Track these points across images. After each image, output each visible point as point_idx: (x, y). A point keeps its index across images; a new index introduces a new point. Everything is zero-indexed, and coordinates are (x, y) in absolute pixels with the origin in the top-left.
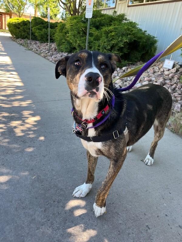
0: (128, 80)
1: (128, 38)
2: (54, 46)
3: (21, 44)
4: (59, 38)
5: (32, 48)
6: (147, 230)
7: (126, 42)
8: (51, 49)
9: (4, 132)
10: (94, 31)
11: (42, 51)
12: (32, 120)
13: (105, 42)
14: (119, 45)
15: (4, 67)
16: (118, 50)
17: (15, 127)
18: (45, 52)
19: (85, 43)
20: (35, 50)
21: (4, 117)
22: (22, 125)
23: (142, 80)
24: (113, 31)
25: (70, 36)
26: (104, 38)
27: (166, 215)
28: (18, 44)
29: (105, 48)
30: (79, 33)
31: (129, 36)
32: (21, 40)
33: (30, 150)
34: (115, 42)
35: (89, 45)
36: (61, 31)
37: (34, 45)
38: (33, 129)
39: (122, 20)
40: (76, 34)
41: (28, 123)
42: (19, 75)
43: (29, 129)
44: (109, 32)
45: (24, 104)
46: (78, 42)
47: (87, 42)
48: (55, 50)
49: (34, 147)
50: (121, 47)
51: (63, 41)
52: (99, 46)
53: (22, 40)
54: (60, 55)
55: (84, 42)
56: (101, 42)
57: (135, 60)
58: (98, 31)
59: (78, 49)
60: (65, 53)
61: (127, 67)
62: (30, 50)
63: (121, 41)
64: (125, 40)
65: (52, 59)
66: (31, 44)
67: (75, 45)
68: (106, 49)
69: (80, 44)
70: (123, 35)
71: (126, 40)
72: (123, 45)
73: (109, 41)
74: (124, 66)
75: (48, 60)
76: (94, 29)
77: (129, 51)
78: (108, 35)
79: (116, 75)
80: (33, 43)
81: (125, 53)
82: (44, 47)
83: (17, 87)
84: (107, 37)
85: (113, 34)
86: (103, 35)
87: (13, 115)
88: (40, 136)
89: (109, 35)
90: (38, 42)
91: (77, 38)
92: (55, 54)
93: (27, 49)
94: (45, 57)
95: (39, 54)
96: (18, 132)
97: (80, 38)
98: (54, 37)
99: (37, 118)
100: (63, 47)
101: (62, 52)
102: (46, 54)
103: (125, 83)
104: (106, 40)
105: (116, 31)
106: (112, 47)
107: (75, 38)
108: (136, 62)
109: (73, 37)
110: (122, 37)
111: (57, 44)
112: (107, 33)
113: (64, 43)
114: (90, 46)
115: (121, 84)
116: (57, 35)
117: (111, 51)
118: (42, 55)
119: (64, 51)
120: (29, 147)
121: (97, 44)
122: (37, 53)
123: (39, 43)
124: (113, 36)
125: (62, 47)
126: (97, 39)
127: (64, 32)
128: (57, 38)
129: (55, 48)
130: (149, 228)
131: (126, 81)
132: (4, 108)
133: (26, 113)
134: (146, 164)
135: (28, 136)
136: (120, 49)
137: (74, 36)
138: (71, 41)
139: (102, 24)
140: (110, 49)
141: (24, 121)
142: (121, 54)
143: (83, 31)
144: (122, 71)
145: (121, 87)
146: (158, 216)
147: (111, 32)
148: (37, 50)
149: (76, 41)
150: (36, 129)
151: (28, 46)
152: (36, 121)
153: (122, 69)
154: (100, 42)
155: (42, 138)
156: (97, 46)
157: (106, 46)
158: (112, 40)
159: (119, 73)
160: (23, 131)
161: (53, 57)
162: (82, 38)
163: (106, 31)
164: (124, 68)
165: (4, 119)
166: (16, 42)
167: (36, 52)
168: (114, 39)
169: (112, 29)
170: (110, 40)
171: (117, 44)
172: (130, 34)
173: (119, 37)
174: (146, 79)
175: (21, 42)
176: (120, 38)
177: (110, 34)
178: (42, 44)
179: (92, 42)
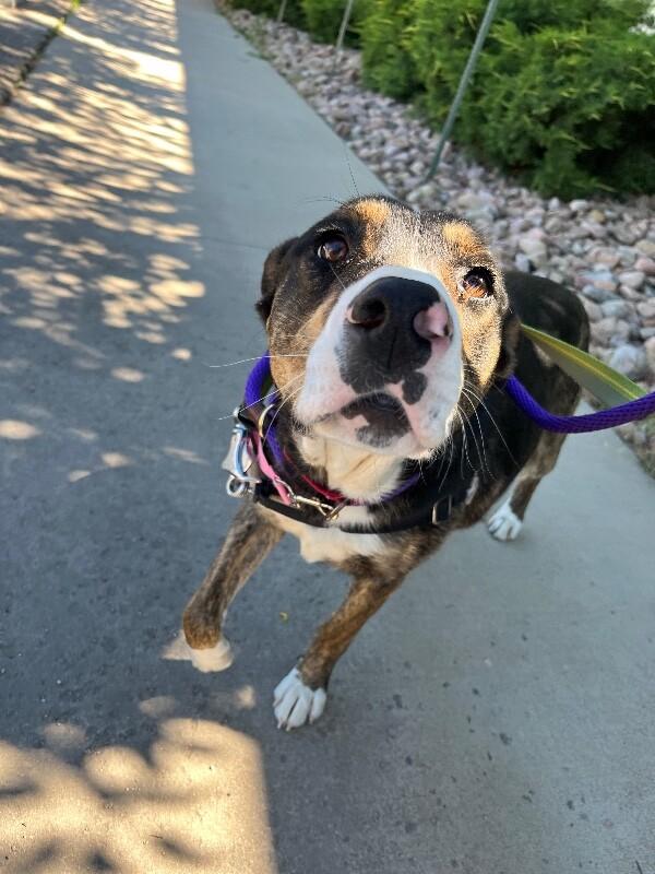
0: (572, 252)
1: (626, 94)
2: (354, 61)
3: (242, 32)
4: (378, 34)
5: (276, 53)
6: (390, 708)
7: (615, 105)
8: (342, 73)
9: (71, 300)
10: (507, 37)
11: (305, 73)
12: (174, 290)
13: (533, 87)
14: (585, 110)
15: (150, 96)
16: (577, 128)
17: (112, 297)
18: (316, 76)
19: (461, 73)
20: (284, 61)
21: (87, 255)
22: (134, 296)
23: (623, 263)
24: (576, 51)
25: (419, 33)
26: (533, 72)
27: (476, 692)
28: (235, 28)
29: (529, 111)
30: (451, 30)
31: (633, 86)
32: (247, 17)
33: (130, 376)
34: (571, 93)
35: (476, 83)
36: (391, 10)
37: (287, 44)
38: (165, 318)
39: (634, 22)
40: (438, 33)
41: (156, 296)
42: (192, 134)
43: (153, 316)
44: (562, 51)
45: (169, 233)
46: (438, 64)
47: (469, 69)
48: (355, 77)
49: (144, 371)
50: (589, 118)
51: (391, 49)
52: (509, 97)
53: (253, 18)
54: (362, 102)
55: (458, 70)
56: (520, 83)
57: (634, 185)
58: (520, 38)
59: (431, 88)
60: (384, 97)
61: (592, 204)
62: (263, 57)
63: (597, 96)
64: (613, 95)
65: (330, 107)
66: (277, 38)
67: (426, 74)
68: (530, 116)
69: (442, 74)
70: (611, 75)
71: (615, 98)
72: (599, 111)
73: (550, 85)
74: (581, 197)
75: (315, 107)
76: (510, 26)
77: (619, 142)
78: (552, 61)
79: (538, 221)
80: (284, 37)
81: (599, 148)
82: (318, 58)
83: (169, 175)
84: (548, 69)
85: (573, 61)
86: (537, 57)
87: (118, 256)
88: (180, 345)
89: (558, 63)
90: (303, 36)
91: (440, 48)
92: (346, 93)
93: (256, 52)
94: (306, 95)
95: (292, 82)
96: (115, 315)
97: (451, 49)
98: (361, 27)
99: (193, 290)
100: (382, 73)
101: (376, 90)
102: (317, 85)
103: (556, 259)
104: (539, 79)
105: (589, 55)
106: (557, 113)
107: (430, 47)
108: (636, 194)
109: (424, 39)
110: (606, 81)
111: (365, 57)
112: (552, 52)
113: (391, 56)
114: (479, 88)
115: (540, 257)
116: (375, 22)
117: (547, 125)
118: (302, 85)
119: (383, 90)
120: (133, 366)
121: (503, 89)
122: (284, 75)
123: (307, 42)
124: (572, 69)
125: (377, 74)
126: (512, 67)
127: (402, 15)
128: (371, 34)
129: (357, 70)
130: (399, 705)
131: (562, 254)
132: (98, 227)
133: (162, 263)
134: (492, 533)
135: (140, 335)
136: (586, 129)
137: (431, 37)
138: (416, 56)
139: (553, 17)
140: (547, 119)
141: (145, 287)
142: (583, 146)
143: (466, 24)
144: (565, 212)
145: (532, 268)
146: (445, 685)
147: (569, 53)
148: (288, 65)
149: (433, 57)
150: (174, 319)
151: (262, 43)
152: (183, 298)
153: (569, 209)
154: (519, 80)
155: (184, 354)
156: (503, 93)
157: (535, 101)
158: (561, 84)
159: (551, 216)
160: (130, 315)
161: (334, 102)
162: (456, 53)
163: (549, 45)
164: (576, 205)
165: (85, 263)
166: (229, 18)
167: (285, 70)
168: (570, 80)
169: (577, 42)
170: (555, 81)
171: (576, 105)
172: (639, 80)
173: (593, 78)
174: (639, 264)
175: (245, 24)
176: (598, 83)
177: (563, 58)
178: (315, 46)
179: (488, 75)
